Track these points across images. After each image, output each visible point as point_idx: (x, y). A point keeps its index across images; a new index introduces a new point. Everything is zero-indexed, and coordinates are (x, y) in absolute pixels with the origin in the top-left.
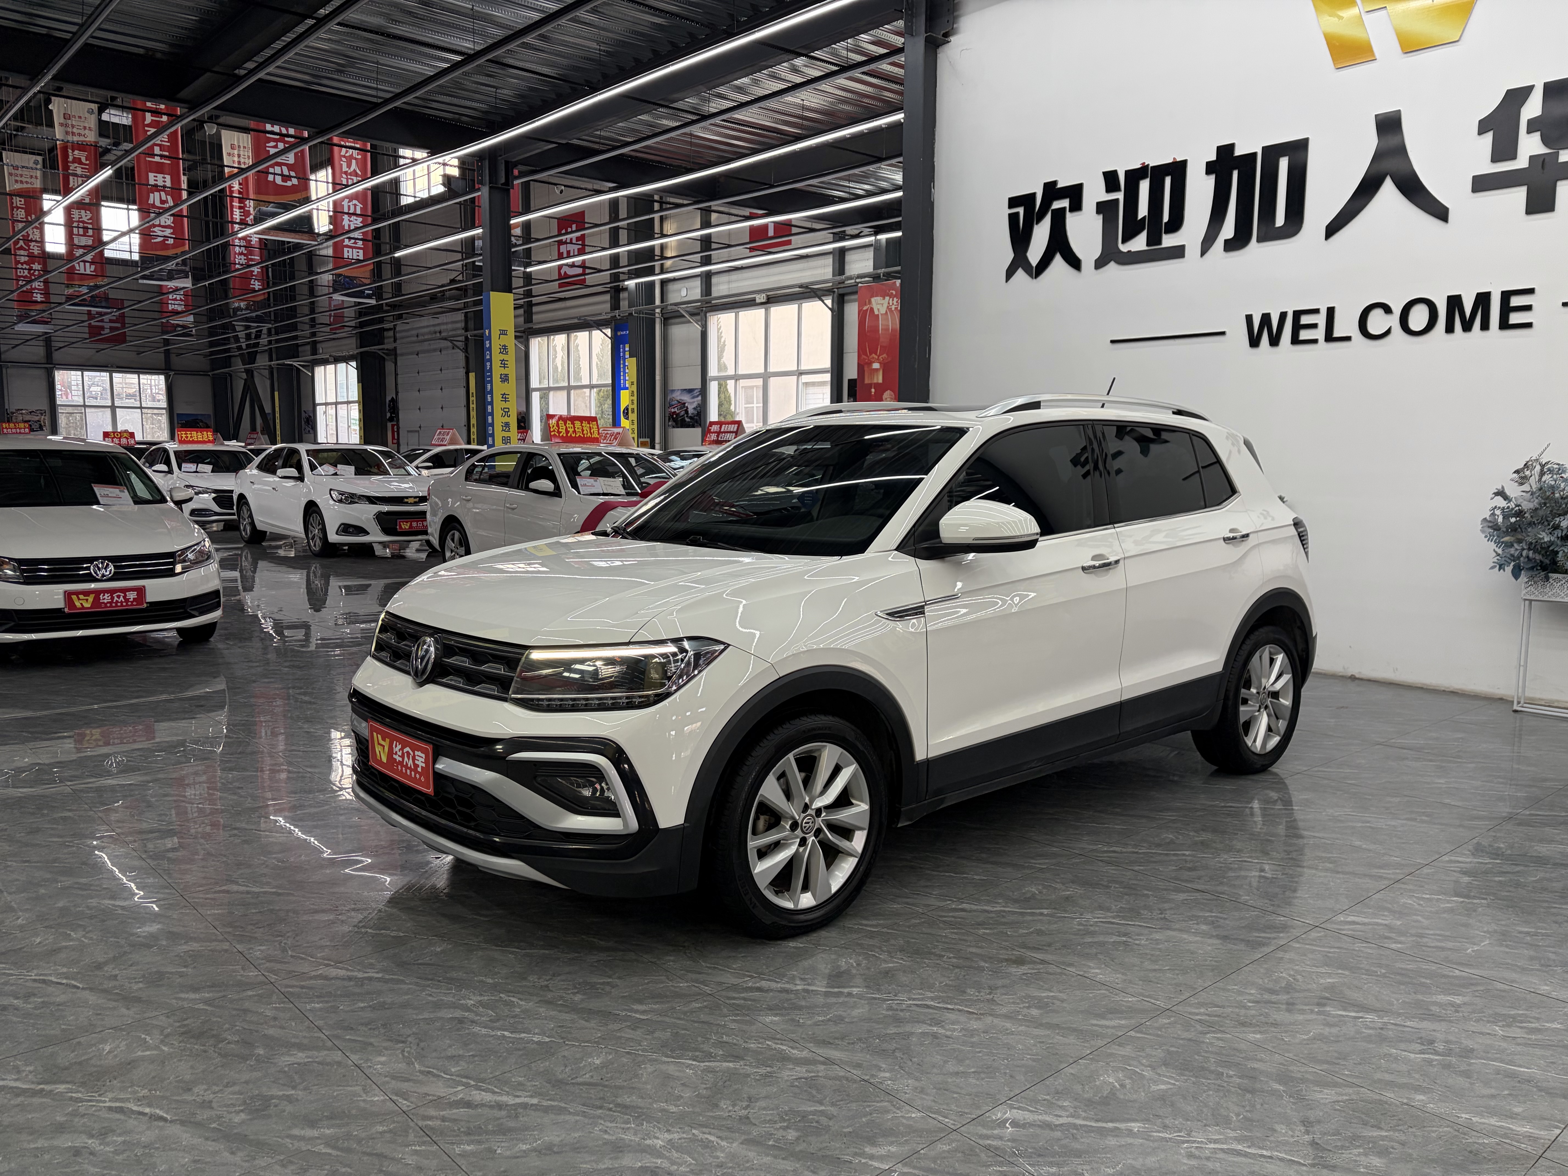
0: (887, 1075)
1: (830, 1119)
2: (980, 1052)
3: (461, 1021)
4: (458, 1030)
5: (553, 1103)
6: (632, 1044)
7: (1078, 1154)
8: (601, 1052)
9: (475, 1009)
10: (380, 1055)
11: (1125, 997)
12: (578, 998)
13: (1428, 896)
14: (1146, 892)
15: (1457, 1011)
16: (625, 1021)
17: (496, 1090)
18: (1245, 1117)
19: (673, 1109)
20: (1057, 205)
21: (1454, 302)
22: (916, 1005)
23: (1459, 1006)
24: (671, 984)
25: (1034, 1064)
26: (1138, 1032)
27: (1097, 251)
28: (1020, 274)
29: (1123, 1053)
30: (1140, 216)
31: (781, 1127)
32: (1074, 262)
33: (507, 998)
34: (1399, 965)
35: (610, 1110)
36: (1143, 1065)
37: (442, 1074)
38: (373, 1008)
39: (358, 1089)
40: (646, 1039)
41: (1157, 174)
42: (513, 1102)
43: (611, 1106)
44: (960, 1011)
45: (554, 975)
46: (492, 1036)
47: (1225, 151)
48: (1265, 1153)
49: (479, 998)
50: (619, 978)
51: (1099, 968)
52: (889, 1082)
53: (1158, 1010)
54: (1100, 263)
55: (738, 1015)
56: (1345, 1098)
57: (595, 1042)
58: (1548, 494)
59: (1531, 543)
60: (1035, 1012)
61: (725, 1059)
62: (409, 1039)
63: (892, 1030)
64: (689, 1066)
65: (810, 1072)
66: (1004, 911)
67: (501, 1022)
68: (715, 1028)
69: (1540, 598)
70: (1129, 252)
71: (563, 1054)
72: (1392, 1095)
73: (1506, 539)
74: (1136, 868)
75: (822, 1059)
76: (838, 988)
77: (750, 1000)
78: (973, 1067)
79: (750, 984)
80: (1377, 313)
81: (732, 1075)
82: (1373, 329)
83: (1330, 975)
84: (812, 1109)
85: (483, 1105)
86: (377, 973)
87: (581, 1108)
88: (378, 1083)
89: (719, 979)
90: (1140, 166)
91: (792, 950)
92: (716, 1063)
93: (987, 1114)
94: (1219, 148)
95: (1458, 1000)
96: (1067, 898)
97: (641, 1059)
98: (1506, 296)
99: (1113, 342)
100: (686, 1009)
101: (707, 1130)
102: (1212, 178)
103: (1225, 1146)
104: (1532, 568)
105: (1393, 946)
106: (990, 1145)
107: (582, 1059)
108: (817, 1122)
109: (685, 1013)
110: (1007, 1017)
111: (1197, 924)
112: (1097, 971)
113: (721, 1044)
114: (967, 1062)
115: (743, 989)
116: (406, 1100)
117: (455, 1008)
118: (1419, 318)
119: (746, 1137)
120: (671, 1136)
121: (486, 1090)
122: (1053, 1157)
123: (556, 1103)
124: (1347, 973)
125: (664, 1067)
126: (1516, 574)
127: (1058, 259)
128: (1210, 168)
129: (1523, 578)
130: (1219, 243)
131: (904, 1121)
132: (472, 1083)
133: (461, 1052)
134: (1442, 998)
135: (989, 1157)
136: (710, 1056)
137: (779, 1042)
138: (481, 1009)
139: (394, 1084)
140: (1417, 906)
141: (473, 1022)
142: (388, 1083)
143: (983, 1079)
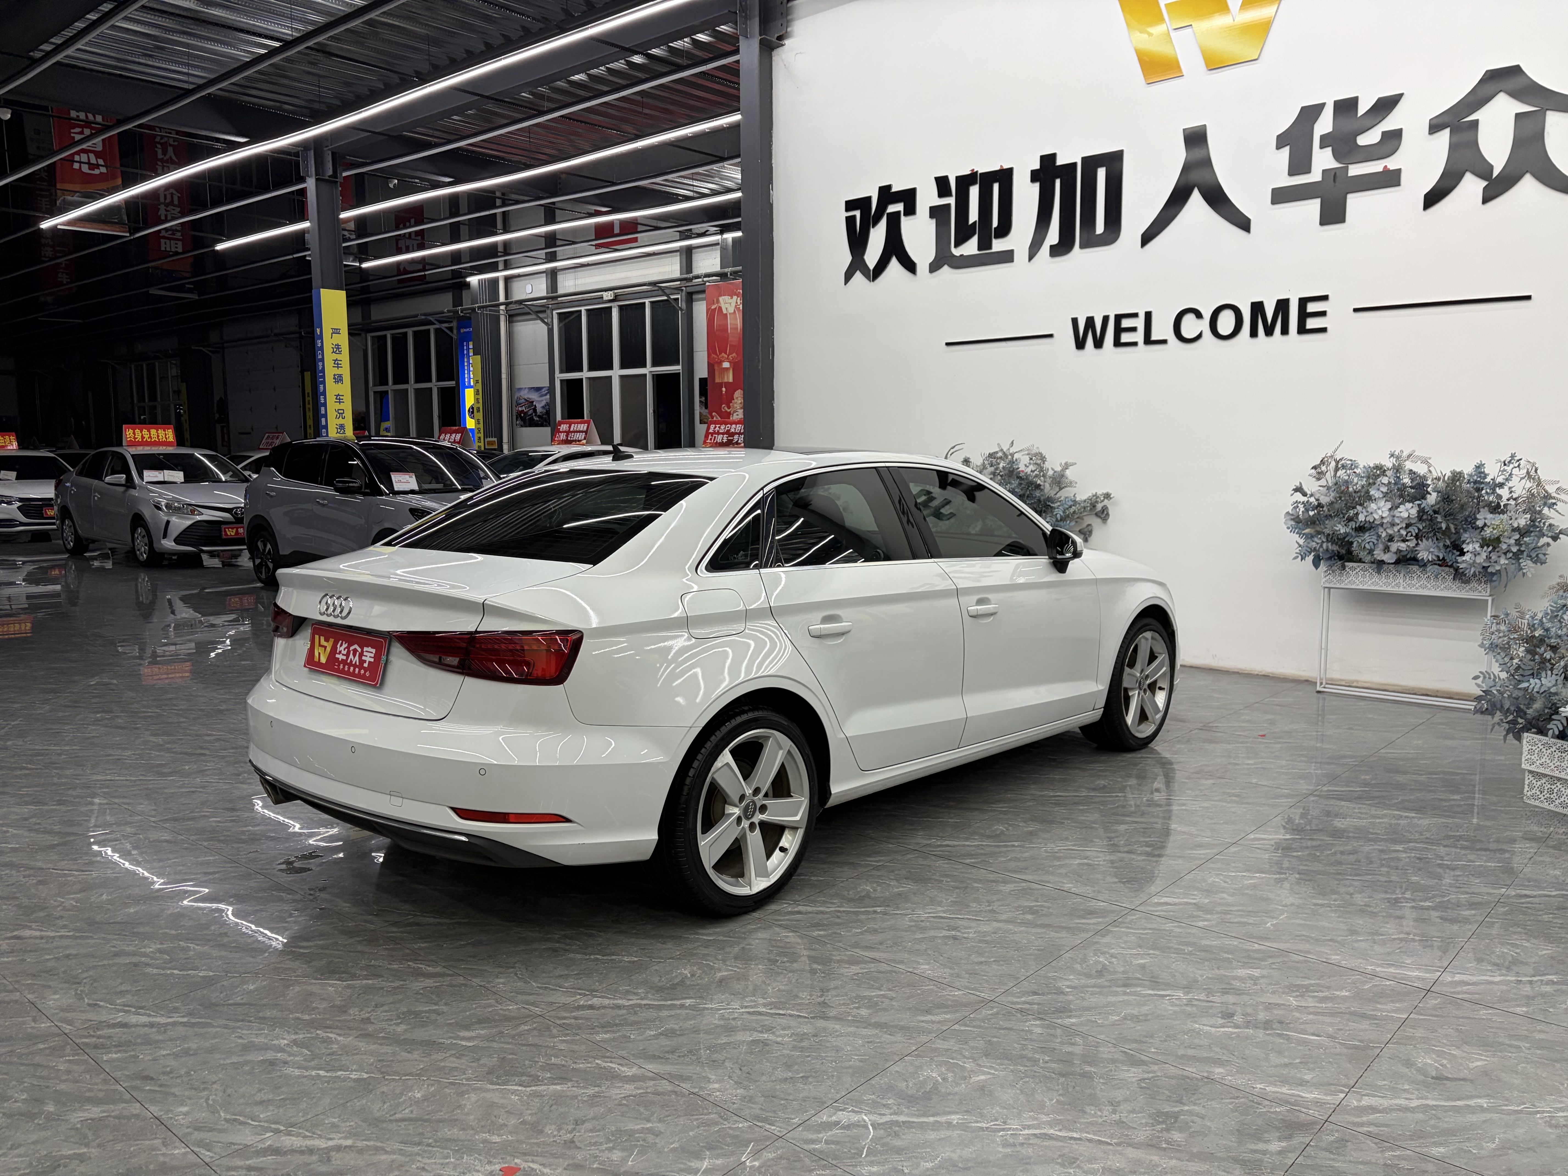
0: (716, 1086)
1: (657, 1136)
2: (809, 1056)
3: (272, 1063)
4: (269, 1072)
5: (368, 1143)
6: (456, 1074)
7: (899, 1151)
8: (423, 1085)
9: (288, 1049)
10: (182, 1105)
11: (951, 991)
12: (401, 1028)
13: (1233, 874)
14: (976, 885)
15: (1255, 984)
16: (449, 1050)
17: (307, 1134)
18: (1058, 1101)
19: (496, 1139)
20: (892, 208)
21: (1257, 308)
22: (748, 1013)
23: (1257, 978)
24: (500, 1007)
25: (861, 1064)
26: (962, 1025)
27: (931, 256)
28: (858, 276)
29: (946, 1047)
30: (971, 221)
31: (606, 1149)
32: (910, 266)
33: (324, 1035)
34: (1204, 942)
35: (429, 1145)
36: (965, 1057)
37: (250, 1121)
38: (176, 1056)
39: (157, 1142)
40: (471, 1067)
41: (986, 180)
42: (325, 1146)
43: (430, 1141)
44: (791, 1015)
45: (376, 1006)
46: (306, 1077)
47: (1048, 160)
48: (1075, 1135)
49: (294, 1037)
50: (446, 1004)
51: (928, 964)
52: (718, 1093)
53: (983, 1002)
54: (934, 267)
55: (567, 1035)
56: (1151, 1075)
57: (417, 1075)
58: (1343, 488)
59: (1329, 535)
60: (864, 1012)
61: (553, 1081)
62: (215, 1086)
63: (724, 1040)
64: (514, 1092)
65: (638, 1089)
66: (839, 911)
67: (316, 1062)
68: (543, 1050)
69: (1338, 586)
70: (961, 255)
71: (382, 1090)
72: (1194, 1070)
73: (1307, 531)
74: (968, 861)
75: (651, 1074)
76: (671, 1000)
77: (582, 1018)
78: (802, 1072)
79: (582, 1003)
80: (1189, 318)
81: (558, 1099)
82: (1186, 333)
83: (1142, 956)
84: (639, 1127)
85: (293, 1151)
86: (183, 1017)
87: (397, 1146)
88: (180, 1135)
89: (551, 999)
90: (969, 172)
91: (626, 964)
92: (543, 1088)
93: (813, 1119)
94: (1042, 157)
95: (1256, 973)
96: (900, 895)
97: (465, 1088)
98: (1303, 302)
99: (948, 344)
100: (514, 1032)
101: (530, 1158)
102: (1037, 185)
103: (1037, 1132)
104: (1330, 558)
105: (1200, 924)
106: (814, 1149)
107: (402, 1094)
108: (644, 1140)
109: (513, 1037)
110: (836, 1018)
111: (1023, 914)
112: (927, 967)
113: (550, 1067)
114: (796, 1067)
115: (574, 1008)
116: (208, 1151)
117: (266, 1049)
118: (1226, 322)
119: (571, 1162)
120: (493, 1168)
121: (298, 1135)
122: (875, 1156)
123: (372, 1143)
124: (1157, 952)
125: (488, 1096)
126: (1316, 563)
127: (894, 262)
128: (1035, 176)
129: (1323, 567)
130: (1045, 249)
131: (731, 1132)
132: (282, 1128)
133: (270, 1097)
134: (1242, 972)
135: (813, 1161)
136: (536, 1080)
137: (609, 1060)
138: (295, 1049)
139: (197, 1135)
140: (1223, 884)
141: (286, 1063)
142: (190, 1134)
143: (811, 1083)
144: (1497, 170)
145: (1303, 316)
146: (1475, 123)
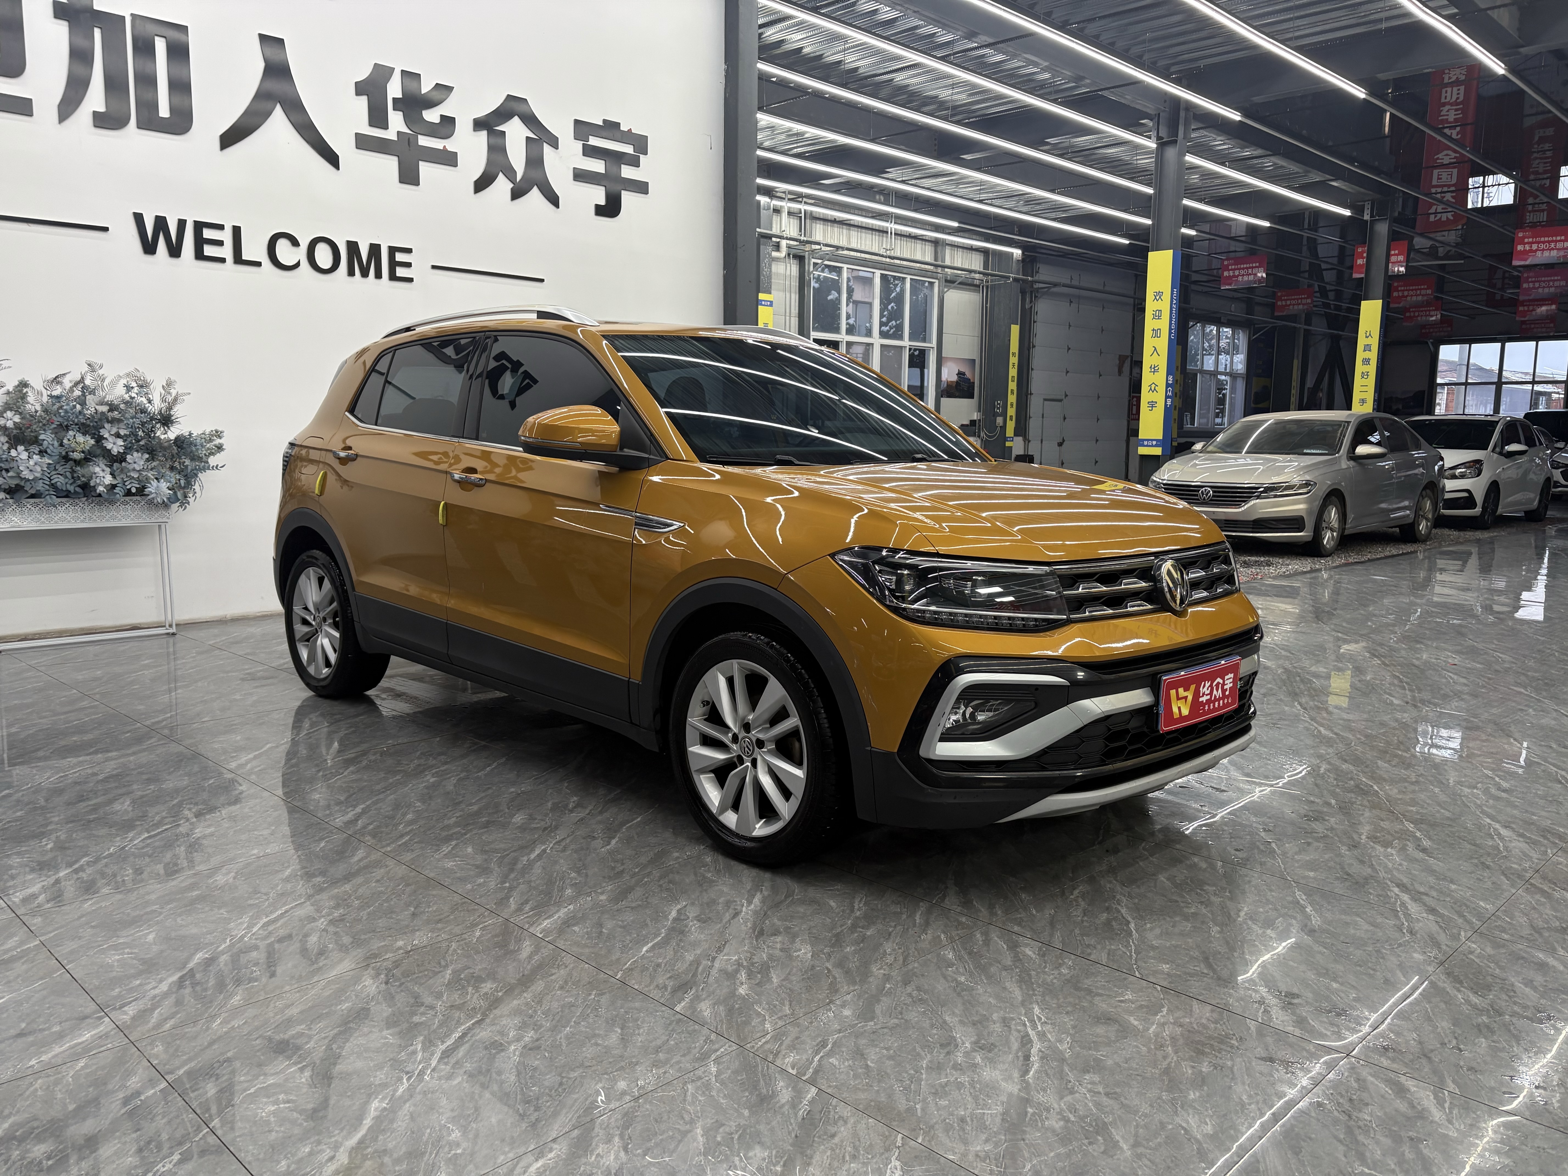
80: (285, 243)
82: (282, 259)
128: (60, 10)
130: (84, 114)
144: (519, 177)
145: (393, 264)
146: (503, 133)
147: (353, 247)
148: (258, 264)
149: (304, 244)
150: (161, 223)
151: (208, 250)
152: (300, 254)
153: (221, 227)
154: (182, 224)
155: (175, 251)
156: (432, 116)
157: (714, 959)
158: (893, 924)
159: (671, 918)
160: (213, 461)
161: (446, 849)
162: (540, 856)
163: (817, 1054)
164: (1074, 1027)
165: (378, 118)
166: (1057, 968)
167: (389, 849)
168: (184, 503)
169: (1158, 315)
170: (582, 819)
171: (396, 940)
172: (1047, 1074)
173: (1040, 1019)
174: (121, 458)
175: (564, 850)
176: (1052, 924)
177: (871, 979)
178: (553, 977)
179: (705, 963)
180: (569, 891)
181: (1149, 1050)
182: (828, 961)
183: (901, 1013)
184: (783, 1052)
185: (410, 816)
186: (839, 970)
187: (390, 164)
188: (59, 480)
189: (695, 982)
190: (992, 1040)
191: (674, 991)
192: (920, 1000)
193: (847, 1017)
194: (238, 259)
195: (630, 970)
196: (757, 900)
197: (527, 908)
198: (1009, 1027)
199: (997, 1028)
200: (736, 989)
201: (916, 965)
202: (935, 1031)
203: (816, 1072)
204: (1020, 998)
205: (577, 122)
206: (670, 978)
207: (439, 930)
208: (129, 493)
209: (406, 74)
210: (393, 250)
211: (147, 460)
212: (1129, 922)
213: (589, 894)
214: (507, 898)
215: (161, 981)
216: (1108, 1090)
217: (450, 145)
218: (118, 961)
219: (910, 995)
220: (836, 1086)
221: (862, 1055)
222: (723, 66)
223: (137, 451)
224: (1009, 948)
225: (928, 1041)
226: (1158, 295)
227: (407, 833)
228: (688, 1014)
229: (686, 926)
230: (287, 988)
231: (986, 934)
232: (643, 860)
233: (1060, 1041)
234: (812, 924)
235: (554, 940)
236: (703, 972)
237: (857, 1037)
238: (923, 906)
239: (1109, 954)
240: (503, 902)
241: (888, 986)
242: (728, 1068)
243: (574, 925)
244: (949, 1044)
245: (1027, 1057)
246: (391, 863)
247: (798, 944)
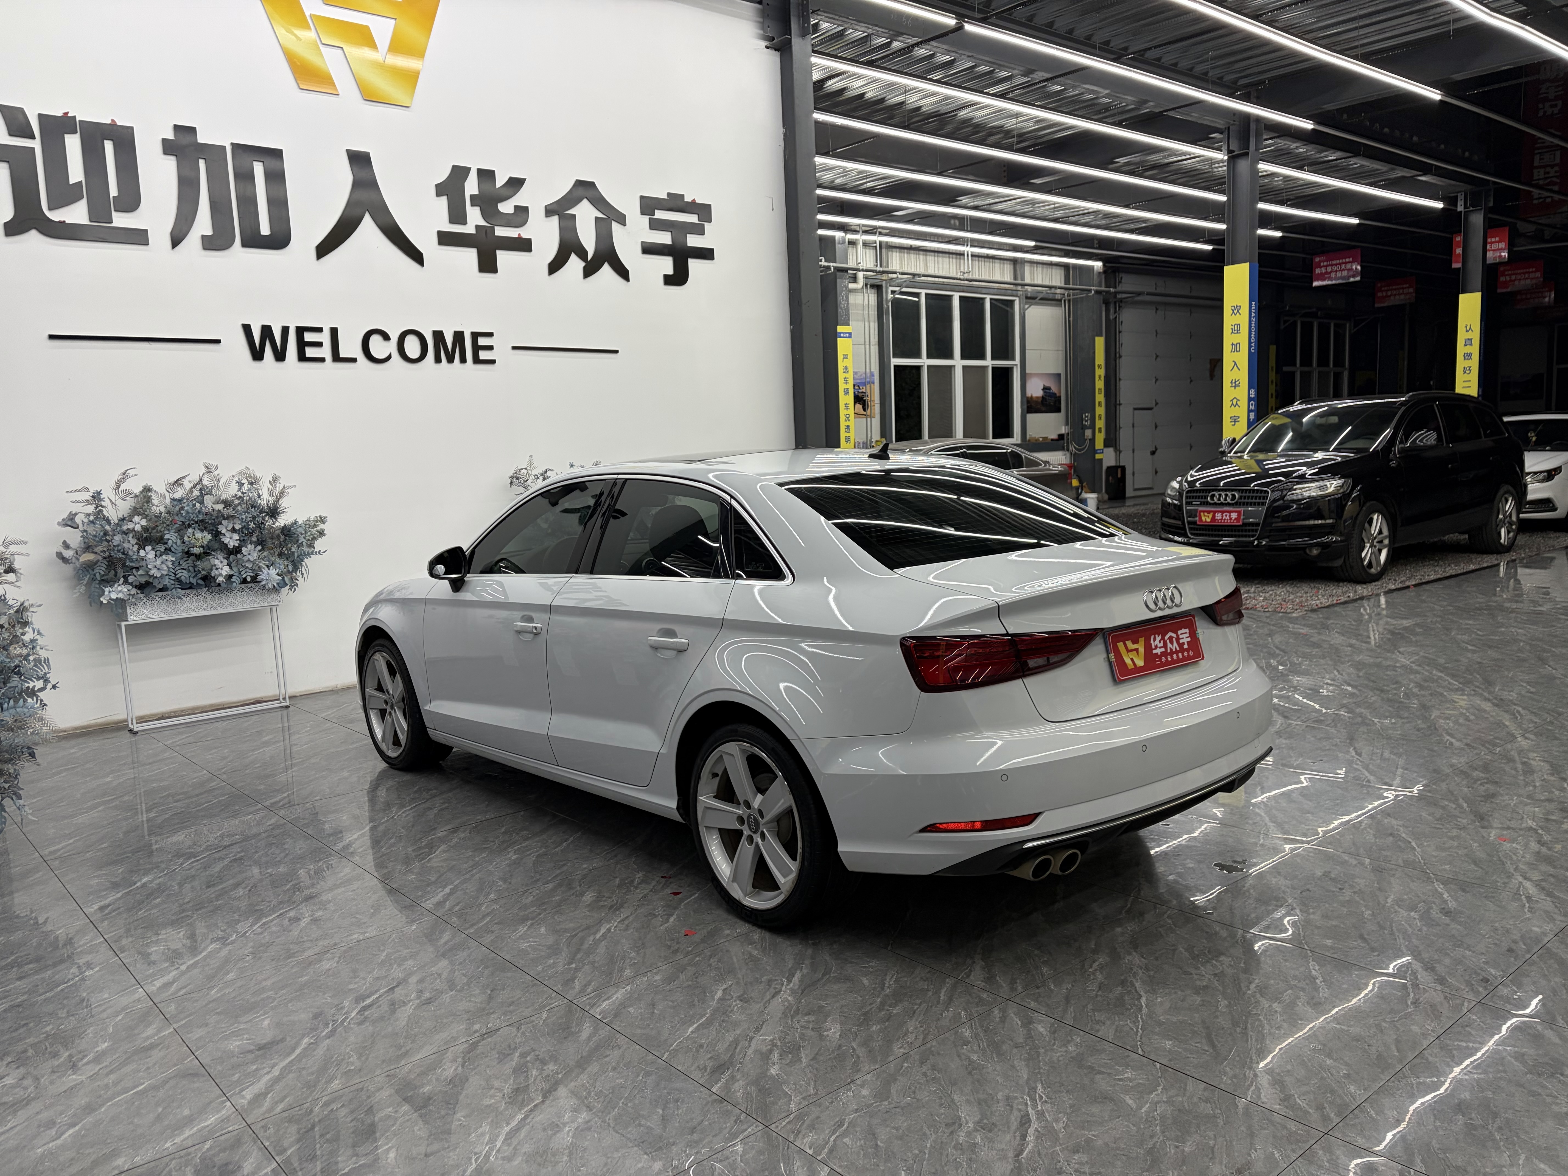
27: (5, 212)
30: (72, 180)
41: (90, 132)
47: (185, 133)
54: (13, 229)
70: (62, 222)
80: (377, 339)
82: (375, 353)
90: (60, 114)
94: (178, 127)
99: (52, 335)
128: (168, 148)
130: (193, 239)
144: (590, 256)
145: (476, 348)
146: (574, 216)
147: (438, 336)
148: (354, 360)
149: (394, 337)
150: (267, 331)
151: (310, 352)
152: (392, 347)
153: (319, 330)
154: (285, 330)
155: (280, 356)
156: (506, 207)
157: (752, 1038)
158: (918, 1002)
159: (716, 997)
160: (319, 544)
161: (522, 929)
162: (604, 936)
163: (833, 1134)
164: (1071, 1106)
165: (457, 215)
166: (1064, 1045)
167: (472, 931)
168: (293, 585)
169: (1236, 330)
170: (645, 896)
171: (473, 1024)
172: (1039, 1154)
173: (1041, 1097)
174: (237, 550)
175: (626, 930)
176: (1067, 999)
177: (891, 1059)
178: (607, 1059)
179: (743, 1043)
180: (628, 972)
181: (1139, 1129)
182: (854, 1040)
183: (914, 1092)
184: (803, 1132)
185: (492, 896)
186: (863, 1049)
187: (470, 256)
188: (184, 575)
189: (732, 1063)
190: (994, 1119)
191: (713, 1072)
192: (934, 1078)
193: (864, 1097)
194: (336, 358)
195: (675, 1050)
196: (796, 979)
197: (589, 990)
198: (1012, 1107)
199: (1001, 1107)
200: (768, 1070)
201: (934, 1043)
202: (942, 1111)
203: (831, 1151)
204: (1026, 1077)
205: (642, 198)
206: (710, 1058)
207: (511, 1012)
208: (244, 581)
209: (481, 172)
210: (475, 336)
211: (260, 551)
212: (1141, 996)
213: (645, 974)
214: (573, 979)
215: (273, 1067)
216: (1092, 1170)
217: (524, 232)
218: (238, 1046)
219: (925, 1074)
220: (847, 1166)
221: (874, 1135)
222: (782, 130)
223: (251, 543)
224: (1024, 1025)
225: (935, 1120)
226: (1236, 309)
227: (488, 914)
228: (723, 1095)
229: (730, 1006)
230: (378, 1072)
231: (1004, 1011)
232: (697, 938)
233: (1057, 1121)
234: (843, 1002)
235: (611, 1021)
236: (740, 1052)
237: (871, 1117)
238: (949, 981)
239: (1116, 1031)
240: (569, 982)
241: (906, 1065)
242: (753, 1148)
243: (630, 1006)
244: (955, 1123)
245: (1024, 1137)
246: (473, 944)
247: (828, 1025)
